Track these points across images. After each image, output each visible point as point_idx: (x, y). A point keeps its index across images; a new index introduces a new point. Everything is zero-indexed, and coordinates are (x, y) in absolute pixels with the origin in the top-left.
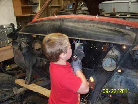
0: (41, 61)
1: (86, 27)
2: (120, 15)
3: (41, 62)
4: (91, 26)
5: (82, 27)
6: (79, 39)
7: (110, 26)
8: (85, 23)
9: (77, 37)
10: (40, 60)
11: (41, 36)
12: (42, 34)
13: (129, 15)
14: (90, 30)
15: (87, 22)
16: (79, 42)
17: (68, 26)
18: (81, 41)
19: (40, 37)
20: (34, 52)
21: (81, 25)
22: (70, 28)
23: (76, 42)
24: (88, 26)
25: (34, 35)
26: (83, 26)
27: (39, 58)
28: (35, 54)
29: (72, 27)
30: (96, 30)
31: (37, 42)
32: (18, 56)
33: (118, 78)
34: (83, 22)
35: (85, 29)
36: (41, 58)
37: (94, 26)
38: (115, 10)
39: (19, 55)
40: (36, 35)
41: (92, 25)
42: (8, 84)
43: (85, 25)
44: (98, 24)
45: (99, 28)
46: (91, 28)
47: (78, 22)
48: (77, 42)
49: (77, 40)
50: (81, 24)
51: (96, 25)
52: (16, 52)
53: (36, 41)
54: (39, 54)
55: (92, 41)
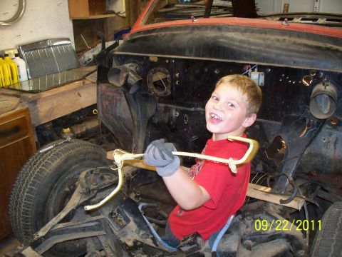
0: (167, 110)
1: (269, 42)
2: (302, 20)
3: (168, 114)
4: (278, 40)
5: (261, 41)
6: (257, 63)
7: (315, 40)
8: (266, 33)
9: (251, 60)
10: (163, 109)
11: (169, 59)
12: (174, 54)
13: (322, 18)
14: (277, 48)
15: (270, 32)
16: (256, 69)
17: (232, 39)
18: (261, 68)
19: (167, 61)
20: (150, 92)
21: (260, 38)
22: (237, 44)
23: (250, 70)
24: (272, 41)
25: (154, 58)
26: (264, 40)
27: (162, 105)
28: (153, 97)
29: (241, 41)
30: (289, 48)
31: (159, 71)
32: (107, 103)
33: (331, 135)
34: (262, 33)
35: (269, 46)
36: (167, 103)
37: (284, 40)
38: (288, 8)
39: (110, 101)
40: (158, 58)
41: (281, 38)
42: (95, 159)
43: (268, 39)
44: (290, 36)
45: (294, 43)
46: (278, 43)
47: (252, 32)
48: (253, 70)
49: (252, 65)
50: (258, 35)
51: (287, 38)
52: (103, 94)
53: (158, 69)
54: (163, 97)
55: (282, 68)
